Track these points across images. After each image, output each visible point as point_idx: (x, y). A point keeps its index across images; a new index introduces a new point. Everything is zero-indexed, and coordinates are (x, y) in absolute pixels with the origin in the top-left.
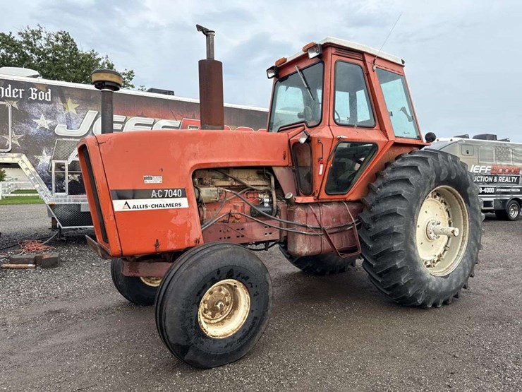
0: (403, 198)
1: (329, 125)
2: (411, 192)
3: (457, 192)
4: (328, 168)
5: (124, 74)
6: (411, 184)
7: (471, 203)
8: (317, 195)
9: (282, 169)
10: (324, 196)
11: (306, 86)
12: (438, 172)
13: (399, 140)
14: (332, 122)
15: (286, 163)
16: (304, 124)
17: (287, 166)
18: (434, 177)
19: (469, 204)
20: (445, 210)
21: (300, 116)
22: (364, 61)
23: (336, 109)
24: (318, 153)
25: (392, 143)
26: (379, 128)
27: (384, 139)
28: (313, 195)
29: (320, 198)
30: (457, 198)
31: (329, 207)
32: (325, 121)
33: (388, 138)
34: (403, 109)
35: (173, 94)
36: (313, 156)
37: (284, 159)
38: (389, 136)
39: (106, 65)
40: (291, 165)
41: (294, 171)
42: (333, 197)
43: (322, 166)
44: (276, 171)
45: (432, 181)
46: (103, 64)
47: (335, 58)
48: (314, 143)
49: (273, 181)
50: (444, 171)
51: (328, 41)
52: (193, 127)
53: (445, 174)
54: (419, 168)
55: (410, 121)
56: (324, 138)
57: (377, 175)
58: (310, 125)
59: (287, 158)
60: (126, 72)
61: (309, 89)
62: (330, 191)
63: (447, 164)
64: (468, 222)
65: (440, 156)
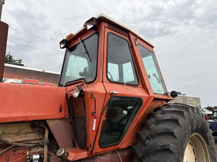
0: (171, 152)
1: (103, 82)
2: (177, 145)
3: (201, 137)
4: (102, 121)
5: (17, 60)
6: (175, 137)
7: (210, 145)
8: (90, 150)
9: (57, 121)
10: (98, 149)
11: (85, 51)
12: (191, 122)
13: (156, 96)
14: (105, 79)
15: (62, 115)
16: (83, 80)
17: (63, 118)
18: (190, 128)
19: (209, 145)
20: (192, 150)
21: (81, 74)
22: (129, 37)
23: (108, 70)
24: (91, 108)
25: (153, 98)
26: (141, 87)
27: (146, 95)
28: (87, 149)
29: (94, 152)
30: (201, 141)
31: (103, 158)
32: (99, 79)
33: (149, 94)
34: (154, 75)
35: (23, 66)
36: (87, 111)
37: (60, 111)
38: (150, 93)
39: (8, 56)
40: (68, 117)
41: (70, 123)
42: (107, 149)
43: (95, 120)
44: (51, 124)
45: (189, 131)
46: (7, 55)
47: (107, 31)
48: (87, 97)
49: (46, 135)
50: (195, 122)
51: (102, 16)
52: (30, 84)
53: (196, 124)
54: (179, 120)
55: (159, 82)
56: (97, 93)
57: (143, 125)
58: (87, 81)
59: (63, 111)
60: (18, 60)
61: (88, 54)
62: (104, 144)
63: (195, 116)
64: (209, 159)
65: (190, 110)
